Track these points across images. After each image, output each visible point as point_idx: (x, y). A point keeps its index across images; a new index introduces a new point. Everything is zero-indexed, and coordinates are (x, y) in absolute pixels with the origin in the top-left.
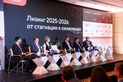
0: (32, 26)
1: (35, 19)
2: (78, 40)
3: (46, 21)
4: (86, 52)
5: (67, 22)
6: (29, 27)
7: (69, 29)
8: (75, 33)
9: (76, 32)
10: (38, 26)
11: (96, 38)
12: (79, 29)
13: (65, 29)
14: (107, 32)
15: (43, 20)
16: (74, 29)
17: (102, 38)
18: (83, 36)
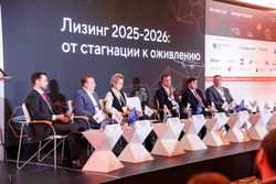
0: (74, 45)
1: (82, 28)
2: (194, 84)
3: (110, 32)
4: (217, 115)
5: (164, 37)
6: (66, 47)
7: (170, 55)
8: (184, 65)
9: (187, 62)
10: (91, 46)
11: (240, 79)
12: (195, 56)
13: (160, 54)
14: (267, 63)
15: (103, 31)
16: (182, 56)
17: (254, 79)
18: (206, 75)
